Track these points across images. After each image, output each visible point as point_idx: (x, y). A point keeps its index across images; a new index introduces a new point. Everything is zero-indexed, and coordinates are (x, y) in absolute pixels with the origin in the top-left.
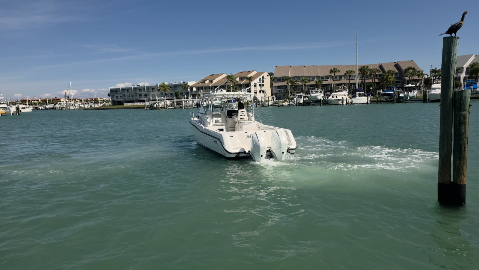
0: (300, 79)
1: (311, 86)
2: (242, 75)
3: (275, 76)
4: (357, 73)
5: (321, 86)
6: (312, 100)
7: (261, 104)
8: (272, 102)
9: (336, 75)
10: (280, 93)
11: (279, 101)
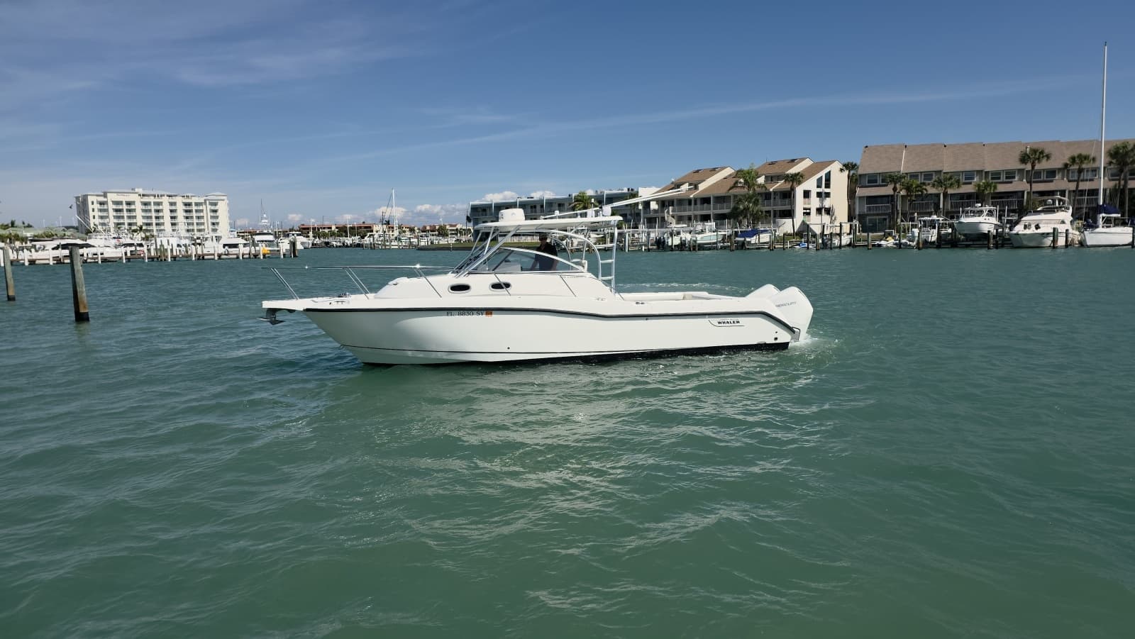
0: (931, 179)
1: (962, 196)
2: (774, 171)
3: (860, 171)
4: (1103, 161)
5: (992, 199)
6: (965, 235)
7: (820, 241)
8: (852, 236)
9: (1036, 168)
10: (874, 215)
11: (871, 234)
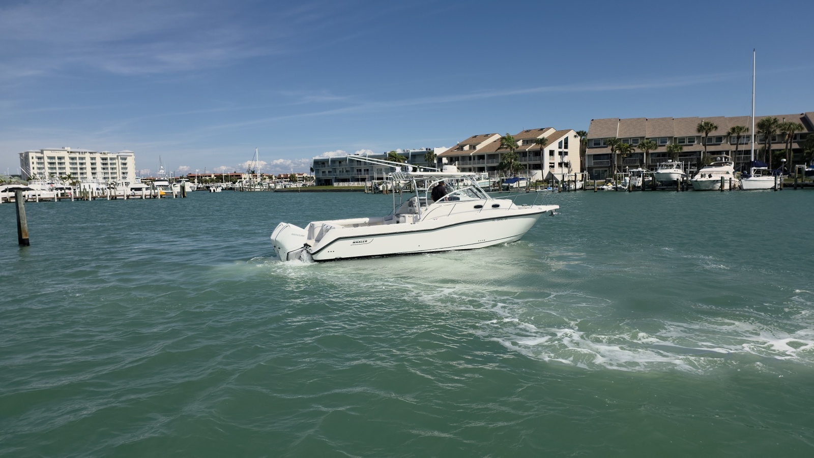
0: (637, 143)
1: (659, 155)
2: (529, 136)
3: (589, 137)
4: (753, 131)
5: (679, 156)
6: (661, 182)
7: (561, 186)
8: (583, 182)
9: (709, 135)
10: (598, 168)
11: (596, 181)
